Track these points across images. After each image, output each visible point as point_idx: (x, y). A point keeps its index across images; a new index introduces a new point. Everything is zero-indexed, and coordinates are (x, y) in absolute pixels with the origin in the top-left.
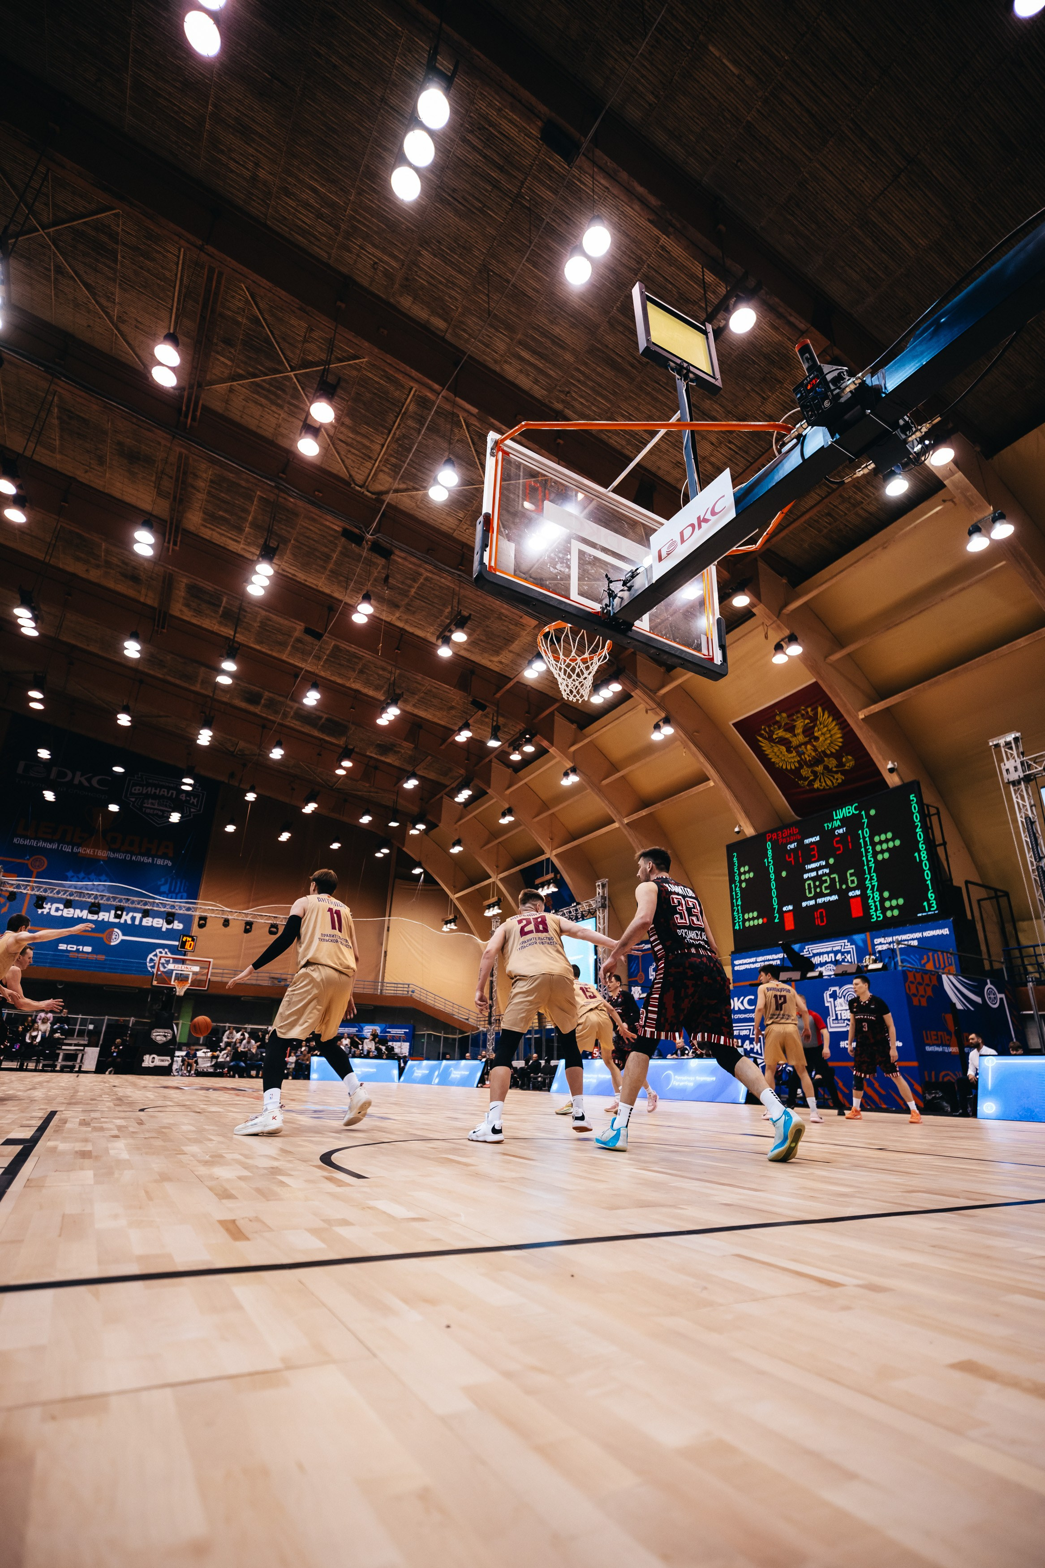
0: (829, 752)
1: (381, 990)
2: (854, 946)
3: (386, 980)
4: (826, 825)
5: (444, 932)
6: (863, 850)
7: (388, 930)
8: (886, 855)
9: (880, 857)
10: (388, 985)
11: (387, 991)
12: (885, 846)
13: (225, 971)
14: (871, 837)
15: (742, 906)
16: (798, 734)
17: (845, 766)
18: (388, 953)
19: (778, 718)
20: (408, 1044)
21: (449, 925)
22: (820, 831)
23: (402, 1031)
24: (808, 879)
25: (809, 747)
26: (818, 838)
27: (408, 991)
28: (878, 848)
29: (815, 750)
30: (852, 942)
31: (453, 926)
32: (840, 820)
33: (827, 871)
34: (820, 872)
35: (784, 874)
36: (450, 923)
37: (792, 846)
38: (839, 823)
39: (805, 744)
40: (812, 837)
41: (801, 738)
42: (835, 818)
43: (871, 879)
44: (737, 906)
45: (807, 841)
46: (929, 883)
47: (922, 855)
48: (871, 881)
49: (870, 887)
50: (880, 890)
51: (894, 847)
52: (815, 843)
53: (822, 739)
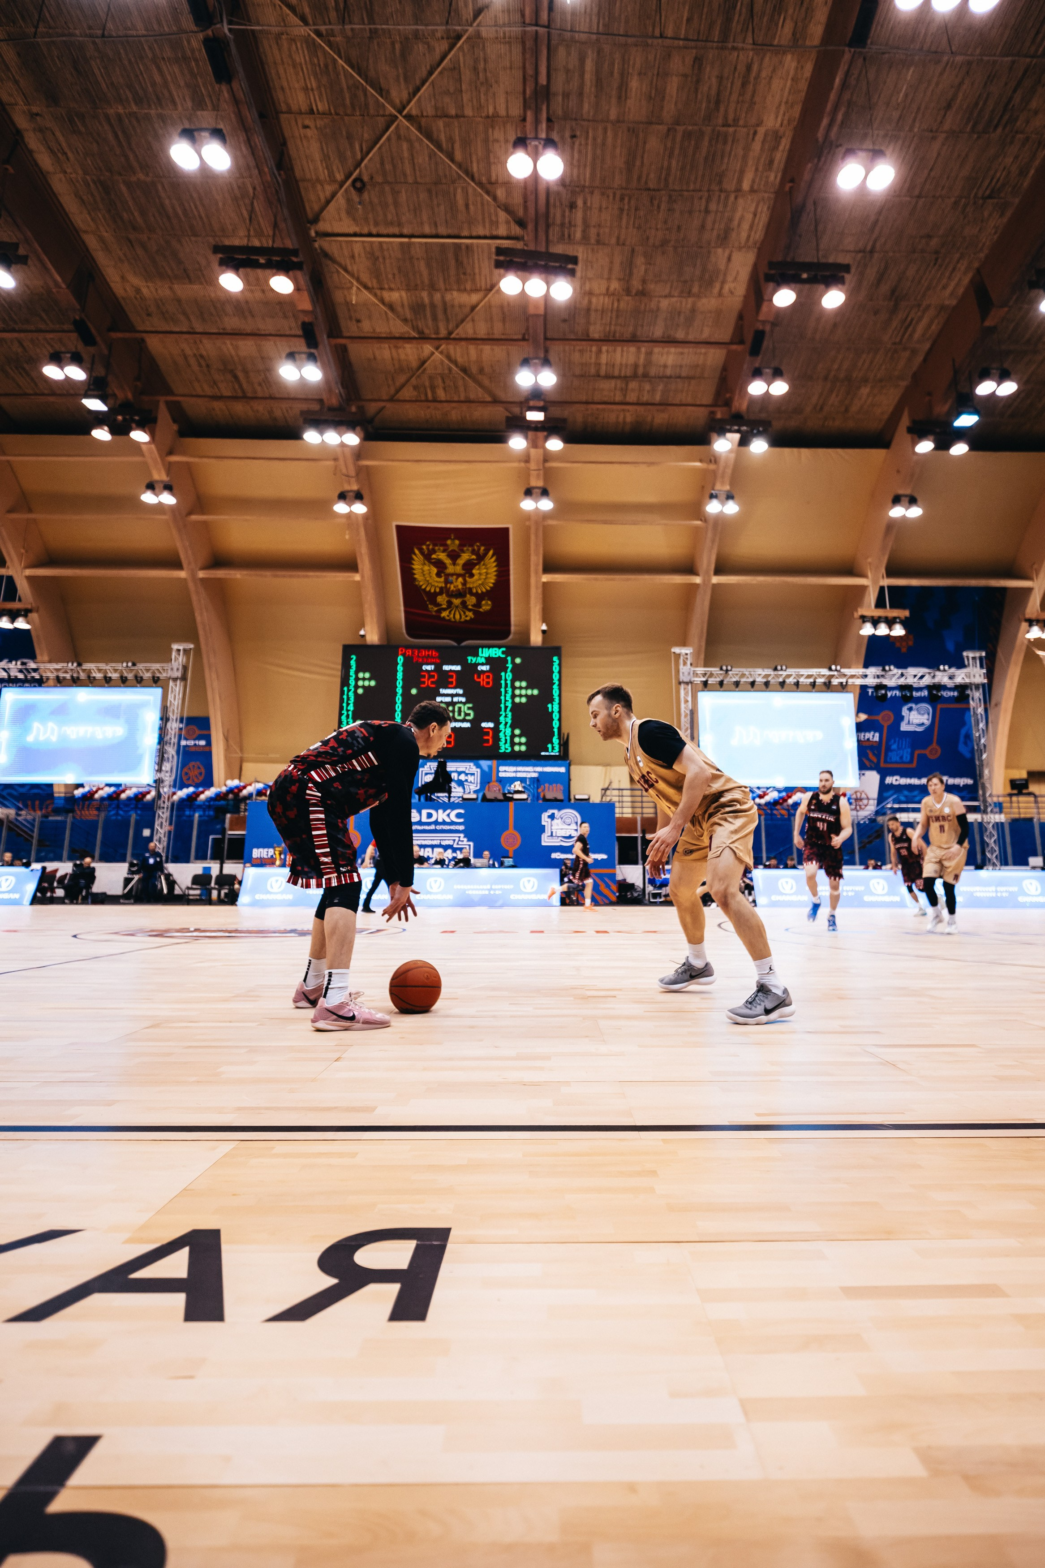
0: (474, 591)
2: (479, 770)
4: (469, 658)
6: (503, 690)
8: (524, 700)
9: (517, 700)
12: (523, 692)
14: (513, 681)
15: (353, 712)
16: (458, 565)
17: (480, 607)
19: (449, 542)
22: (463, 662)
24: (442, 702)
25: (460, 579)
26: (458, 668)
28: (517, 692)
29: (464, 584)
30: (478, 766)
32: (486, 658)
33: (463, 699)
34: (455, 699)
35: (414, 691)
37: (429, 668)
38: (483, 660)
39: (458, 575)
40: (453, 664)
41: (459, 569)
42: (480, 654)
43: (506, 716)
44: (348, 711)
45: (446, 668)
46: (556, 730)
47: (554, 707)
48: (506, 718)
49: (504, 723)
50: (513, 727)
51: (532, 695)
52: (454, 671)
53: (476, 577)
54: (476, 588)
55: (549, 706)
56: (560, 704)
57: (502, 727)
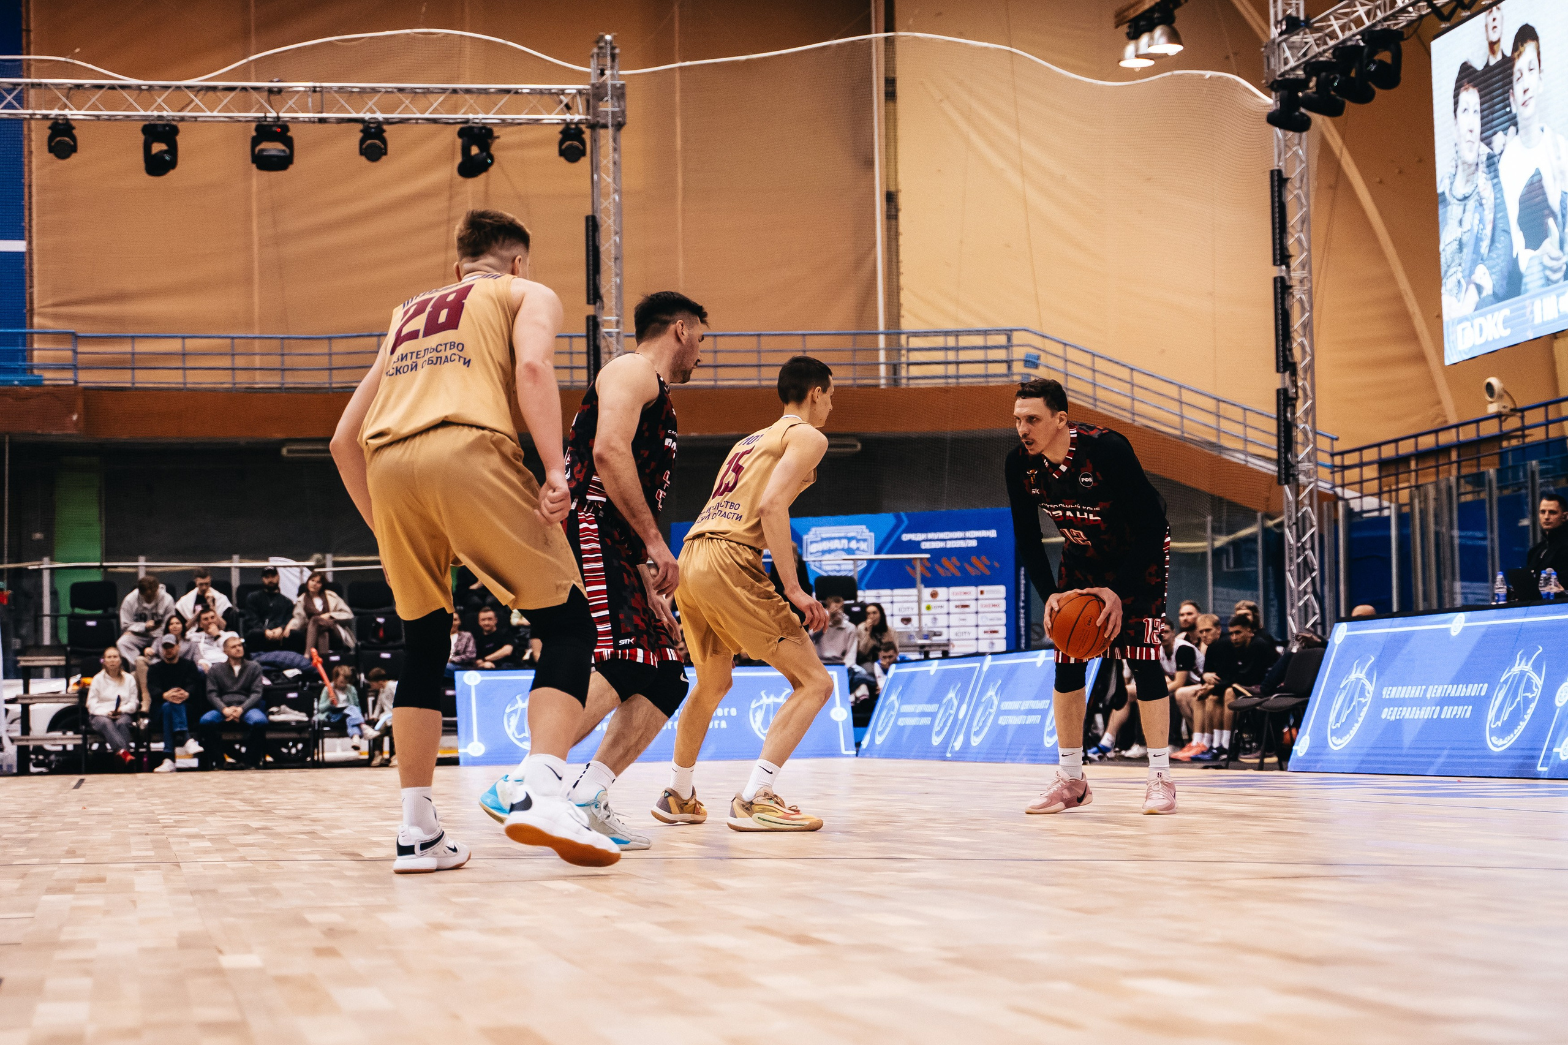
1: (894, 368)
3: (908, 323)
5: (1131, 74)
7: (891, 95)
10: (915, 342)
11: (915, 371)
13: (191, 344)
18: (903, 201)
20: (1000, 591)
21: (1145, 39)
23: (965, 539)
27: (1009, 363)
31: (1158, 43)
36: (1150, 29)
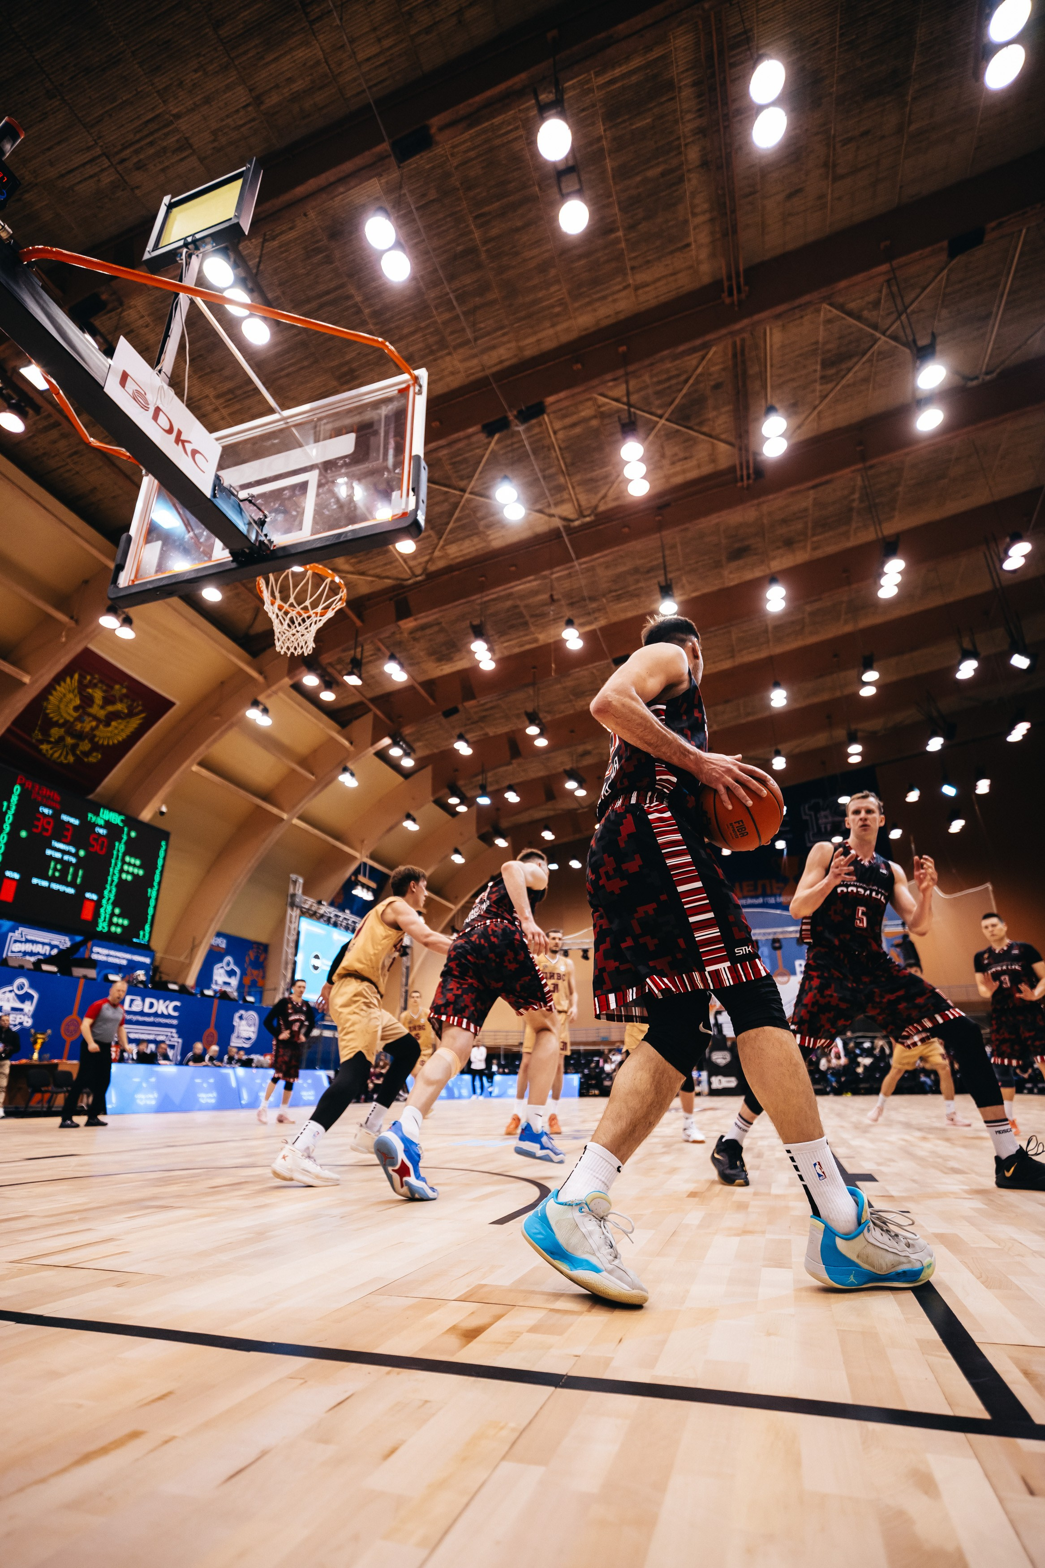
0: (97, 740)
4: (90, 815)
6: (113, 861)
8: (130, 879)
9: (125, 878)
12: (132, 870)
14: (124, 855)
22: (83, 818)
26: (76, 821)
28: (126, 867)
29: (93, 729)
32: (105, 821)
33: (74, 860)
34: (66, 858)
35: (23, 834)
37: (46, 811)
38: (102, 823)
40: (72, 816)
42: (100, 815)
43: (110, 891)
45: (65, 818)
46: (149, 917)
47: (152, 893)
48: (110, 893)
49: (107, 897)
50: (115, 904)
51: (138, 875)
52: (71, 824)
53: (110, 729)
54: (104, 738)
55: (149, 890)
56: (158, 891)
57: (104, 901)
